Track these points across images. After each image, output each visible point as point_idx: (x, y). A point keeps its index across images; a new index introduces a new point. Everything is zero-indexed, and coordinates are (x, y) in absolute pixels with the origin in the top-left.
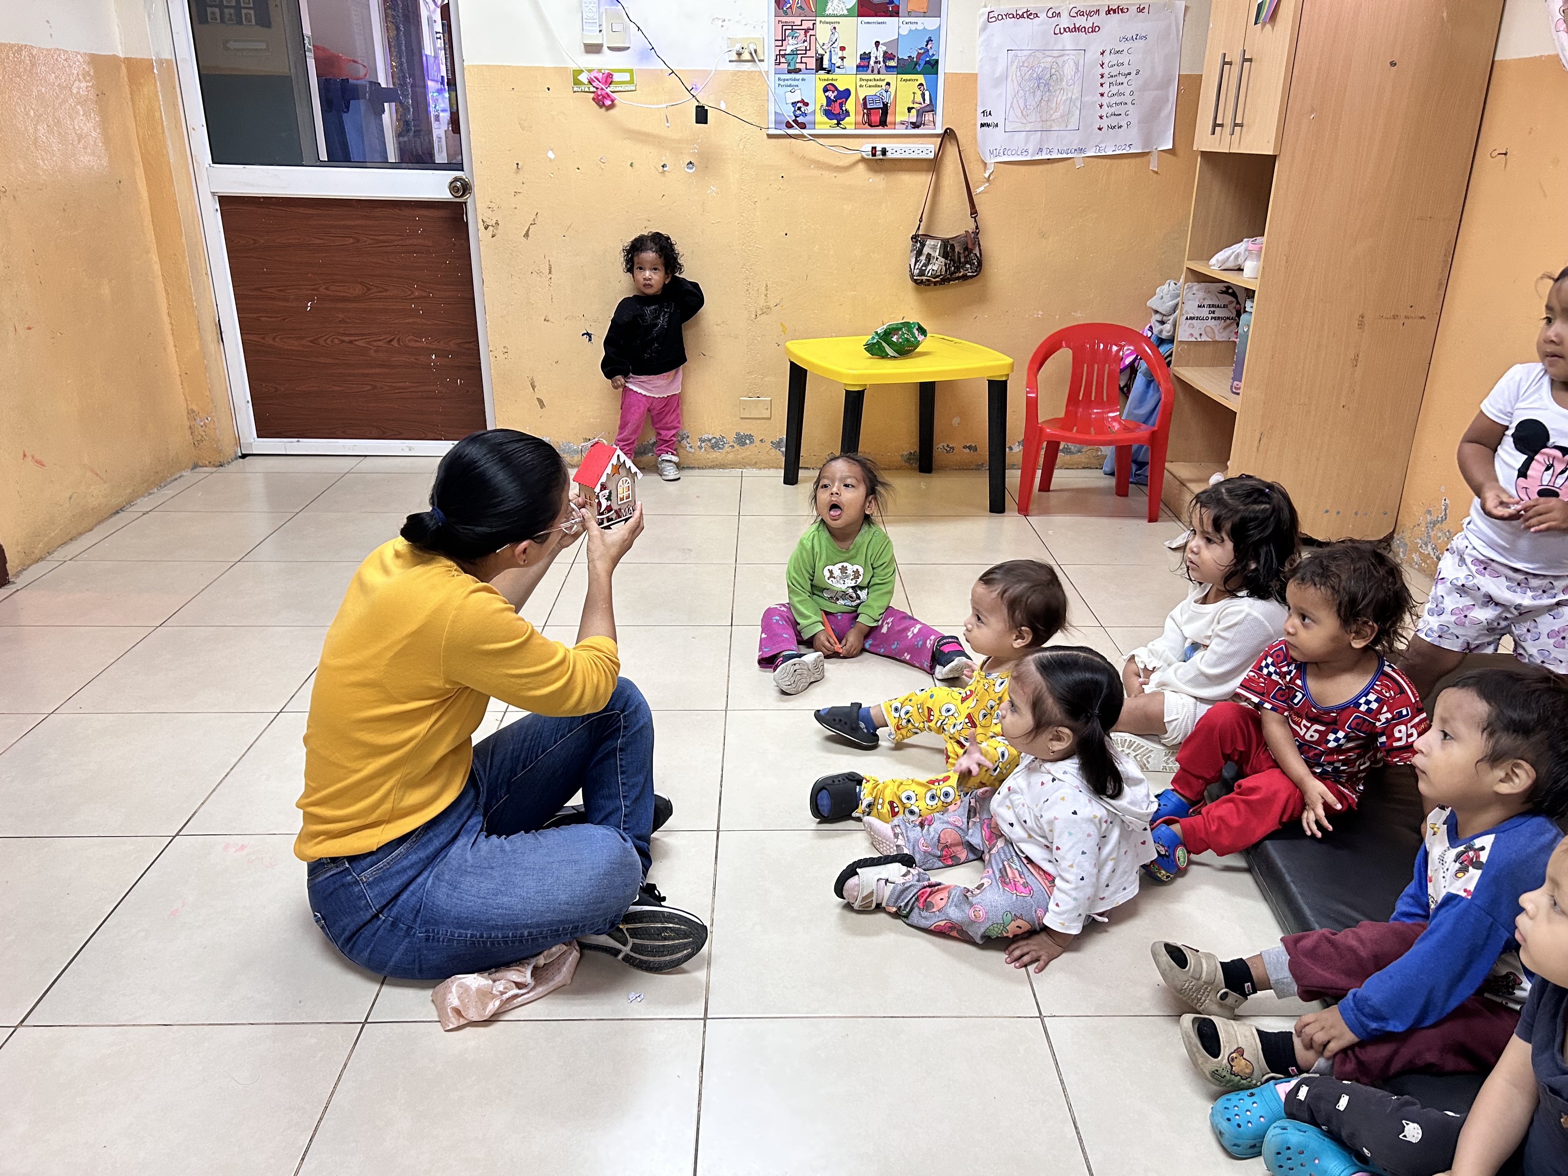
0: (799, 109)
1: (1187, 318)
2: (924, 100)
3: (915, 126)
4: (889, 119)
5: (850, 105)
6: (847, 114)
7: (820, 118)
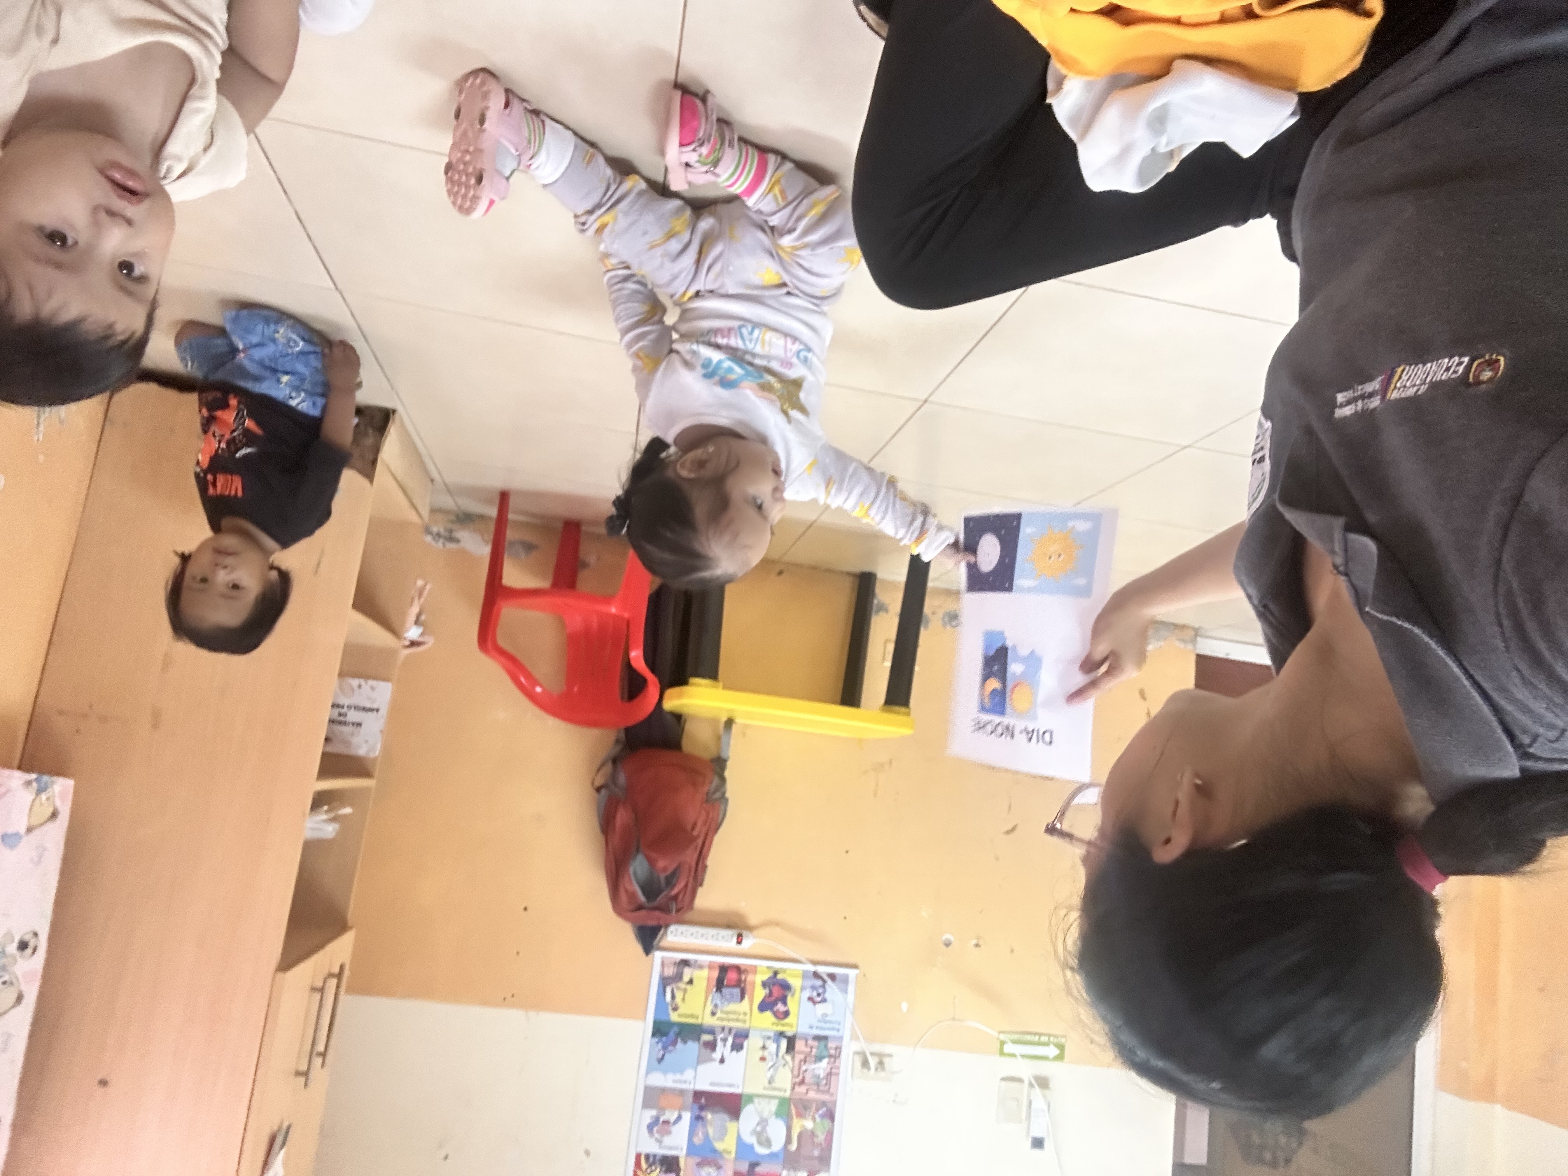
0: (819, 995)
1: (377, 710)
2: (673, 991)
3: (685, 963)
4: (716, 974)
5: (760, 994)
6: (764, 984)
7: (795, 982)
